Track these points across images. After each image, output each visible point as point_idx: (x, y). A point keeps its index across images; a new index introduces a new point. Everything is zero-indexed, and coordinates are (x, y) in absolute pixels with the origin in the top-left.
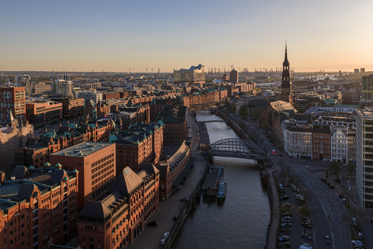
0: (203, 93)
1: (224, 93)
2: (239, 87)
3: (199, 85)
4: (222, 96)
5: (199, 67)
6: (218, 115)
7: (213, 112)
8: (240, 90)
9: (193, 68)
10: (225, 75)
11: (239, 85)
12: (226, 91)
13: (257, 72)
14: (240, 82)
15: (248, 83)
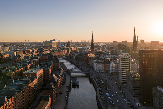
0: (58, 51)
1: (66, 51)
2: (72, 49)
3: (55, 48)
4: (66, 52)
5: (54, 40)
6: (66, 60)
7: (64, 59)
8: (72, 50)
9: (51, 41)
10: (65, 44)
11: (71, 48)
12: (67, 50)
13: (76, 42)
14: (72, 47)
15: (75, 47)
